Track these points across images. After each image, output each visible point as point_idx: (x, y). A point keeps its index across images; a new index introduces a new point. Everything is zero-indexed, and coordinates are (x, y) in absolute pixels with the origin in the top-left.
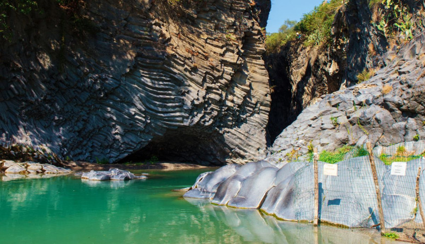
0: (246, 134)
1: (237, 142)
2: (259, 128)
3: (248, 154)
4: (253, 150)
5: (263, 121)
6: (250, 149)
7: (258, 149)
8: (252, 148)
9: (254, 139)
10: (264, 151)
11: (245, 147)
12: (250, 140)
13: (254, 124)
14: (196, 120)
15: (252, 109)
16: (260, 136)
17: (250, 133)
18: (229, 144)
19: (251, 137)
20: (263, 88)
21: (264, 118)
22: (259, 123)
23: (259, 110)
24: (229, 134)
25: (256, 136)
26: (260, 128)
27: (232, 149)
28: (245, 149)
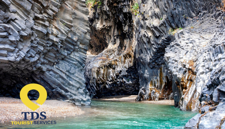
0: (67, 73)
1: (59, 81)
2: (78, 67)
3: (69, 93)
4: (73, 90)
5: (82, 59)
6: (71, 89)
7: (78, 89)
8: (73, 88)
9: (75, 78)
10: (84, 90)
11: (66, 86)
12: (71, 79)
13: (74, 62)
14: (23, 54)
15: (72, 47)
16: (79, 75)
17: (70, 72)
18: (51, 84)
19: (71, 76)
20: (84, 25)
21: (83, 56)
22: (79, 62)
23: (79, 48)
24: (51, 73)
25: (76, 75)
26: (80, 67)
27: (53, 89)
28: (67, 88)
